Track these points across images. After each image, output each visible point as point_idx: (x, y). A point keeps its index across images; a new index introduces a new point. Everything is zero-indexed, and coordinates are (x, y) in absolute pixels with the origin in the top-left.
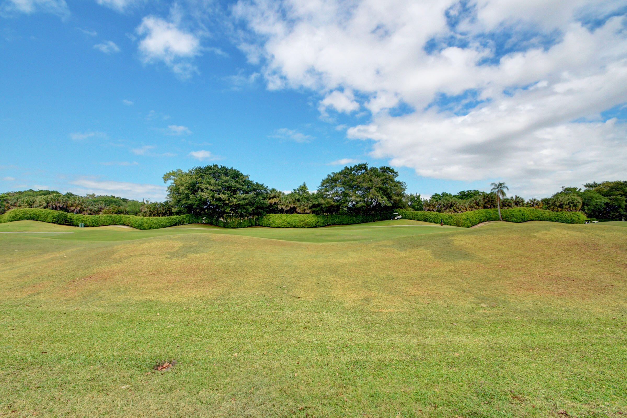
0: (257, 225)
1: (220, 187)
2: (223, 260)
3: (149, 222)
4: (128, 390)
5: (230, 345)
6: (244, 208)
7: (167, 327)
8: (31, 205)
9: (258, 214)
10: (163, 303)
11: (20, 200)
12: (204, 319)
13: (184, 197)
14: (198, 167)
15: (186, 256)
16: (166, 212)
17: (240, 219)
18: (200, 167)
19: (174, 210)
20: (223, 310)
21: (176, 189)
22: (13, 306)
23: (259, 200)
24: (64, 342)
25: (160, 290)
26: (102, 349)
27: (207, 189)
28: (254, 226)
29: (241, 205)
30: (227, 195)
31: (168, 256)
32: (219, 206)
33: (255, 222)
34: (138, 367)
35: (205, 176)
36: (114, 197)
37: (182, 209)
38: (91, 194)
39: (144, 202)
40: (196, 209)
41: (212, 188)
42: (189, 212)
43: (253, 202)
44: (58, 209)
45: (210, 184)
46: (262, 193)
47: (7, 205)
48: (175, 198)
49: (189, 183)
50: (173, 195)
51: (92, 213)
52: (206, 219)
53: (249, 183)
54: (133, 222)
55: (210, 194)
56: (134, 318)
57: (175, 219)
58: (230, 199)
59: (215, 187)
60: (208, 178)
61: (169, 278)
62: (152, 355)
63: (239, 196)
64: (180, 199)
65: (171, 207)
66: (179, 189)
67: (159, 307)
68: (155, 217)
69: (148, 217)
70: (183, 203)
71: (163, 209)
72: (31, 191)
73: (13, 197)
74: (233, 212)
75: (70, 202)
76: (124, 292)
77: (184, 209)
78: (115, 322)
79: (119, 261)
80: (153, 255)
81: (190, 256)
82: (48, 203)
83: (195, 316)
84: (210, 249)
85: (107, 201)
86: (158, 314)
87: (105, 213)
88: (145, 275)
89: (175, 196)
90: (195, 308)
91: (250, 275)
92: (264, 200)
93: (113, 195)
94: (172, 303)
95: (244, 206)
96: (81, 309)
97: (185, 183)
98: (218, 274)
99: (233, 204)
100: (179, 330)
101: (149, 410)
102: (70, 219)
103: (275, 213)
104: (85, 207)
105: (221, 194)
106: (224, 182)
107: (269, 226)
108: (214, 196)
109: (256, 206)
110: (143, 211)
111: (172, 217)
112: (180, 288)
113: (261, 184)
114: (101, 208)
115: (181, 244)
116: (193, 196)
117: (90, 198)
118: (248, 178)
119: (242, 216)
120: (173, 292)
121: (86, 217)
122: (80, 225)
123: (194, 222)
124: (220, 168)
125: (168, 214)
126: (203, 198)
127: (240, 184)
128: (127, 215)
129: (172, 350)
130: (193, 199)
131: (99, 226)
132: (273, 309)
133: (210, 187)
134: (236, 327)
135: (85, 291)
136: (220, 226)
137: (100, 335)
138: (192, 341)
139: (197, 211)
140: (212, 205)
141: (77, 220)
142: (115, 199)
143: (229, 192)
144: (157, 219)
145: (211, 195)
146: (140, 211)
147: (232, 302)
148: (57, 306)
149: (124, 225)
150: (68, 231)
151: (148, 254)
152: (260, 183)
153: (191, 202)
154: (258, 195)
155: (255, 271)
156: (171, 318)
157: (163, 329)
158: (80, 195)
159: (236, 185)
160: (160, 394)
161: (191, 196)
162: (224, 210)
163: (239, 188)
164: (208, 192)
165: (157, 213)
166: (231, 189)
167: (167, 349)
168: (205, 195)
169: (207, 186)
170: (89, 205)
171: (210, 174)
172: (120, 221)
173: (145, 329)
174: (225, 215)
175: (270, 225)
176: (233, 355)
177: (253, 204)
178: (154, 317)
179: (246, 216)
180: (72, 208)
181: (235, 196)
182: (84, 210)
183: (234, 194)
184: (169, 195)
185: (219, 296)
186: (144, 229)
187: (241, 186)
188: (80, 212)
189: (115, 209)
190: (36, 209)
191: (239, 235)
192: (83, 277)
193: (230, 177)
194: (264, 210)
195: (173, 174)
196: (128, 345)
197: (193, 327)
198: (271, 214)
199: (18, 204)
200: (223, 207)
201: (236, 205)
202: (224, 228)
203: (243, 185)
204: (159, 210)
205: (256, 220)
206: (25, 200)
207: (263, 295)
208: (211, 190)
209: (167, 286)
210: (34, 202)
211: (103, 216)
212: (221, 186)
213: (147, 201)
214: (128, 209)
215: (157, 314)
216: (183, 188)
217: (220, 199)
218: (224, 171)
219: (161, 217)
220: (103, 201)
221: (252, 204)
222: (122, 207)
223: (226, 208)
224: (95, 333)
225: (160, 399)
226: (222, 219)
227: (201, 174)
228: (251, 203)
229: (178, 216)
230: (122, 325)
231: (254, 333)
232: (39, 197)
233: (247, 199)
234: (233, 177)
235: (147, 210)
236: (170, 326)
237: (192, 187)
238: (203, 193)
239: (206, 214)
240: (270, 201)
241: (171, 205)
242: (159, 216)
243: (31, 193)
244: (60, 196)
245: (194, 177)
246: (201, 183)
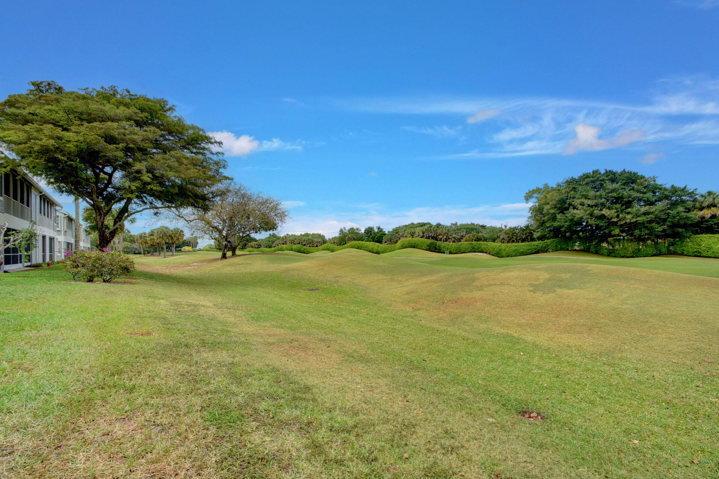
0: (671, 253)
1: (603, 200)
2: (609, 302)
3: (507, 249)
4: (494, 425)
5: (625, 424)
6: (646, 227)
7: (532, 372)
8: (412, 235)
9: (675, 235)
10: (526, 342)
11: (406, 232)
12: (582, 376)
13: (549, 218)
14: (569, 178)
15: (554, 291)
16: (527, 238)
17: (638, 243)
18: (572, 177)
19: (536, 235)
20: (612, 373)
21: (539, 209)
22: (404, 317)
23: (678, 213)
24: (438, 356)
25: (523, 326)
26: (468, 373)
27: (582, 204)
28: (665, 254)
29: (640, 223)
30: (615, 211)
31: (531, 288)
32: (601, 227)
33: (668, 248)
34: (503, 405)
35: (580, 188)
36: (474, 224)
37: (546, 233)
38: (454, 222)
39: (502, 228)
40: (565, 232)
41: (590, 202)
42: (556, 236)
43: (663, 216)
44: (430, 238)
45: (586, 197)
46: (683, 202)
47: (398, 236)
48: (537, 220)
49: (557, 199)
50: (535, 217)
51: (456, 241)
52: (580, 245)
53: (655, 189)
54: (491, 250)
55: (586, 211)
56: (496, 351)
57: (537, 246)
58: (621, 216)
59: (595, 201)
60: (585, 190)
61: (532, 314)
62: (517, 397)
63: (637, 210)
64: (544, 221)
65: (532, 231)
66: (543, 209)
67: (522, 346)
68: (513, 244)
69: (506, 244)
70: (548, 226)
71: (524, 235)
72: (413, 224)
73: (402, 230)
74: (624, 234)
75: (439, 231)
76: (486, 321)
77: (549, 233)
78: (477, 350)
79: (481, 288)
80: (513, 286)
81: (559, 291)
82: (423, 234)
83: (568, 368)
84: (589, 285)
85: (469, 228)
86: (522, 354)
87: (466, 241)
88: (506, 307)
89: (537, 217)
90: (567, 358)
91: (660, 331)
92: (688, 212)
93: (473, 223)
94: (537, 345)
95: (646, 225)
96: (449, 329)
97: (552, 200)
98: (601, 321)
99: (626, 223)
100: (548, 380)
101: (517, 458)
102: (438, 246)
103: (714, 234)
104: (450, 235)
105: (604, 210)
106: (609, 193)
107: (698, 255)
108: (592, 212)
109: (669, 224)
110: (501, 237)
111: (533, 243)
112: (547, 329)
113: (682, 186)
114: (463, 236)
115: (547, 276)
116: (561, 216)
117: (454, 227)
118: (655, 181)
119: (640, 239)
120: (538, 332)
121: (451, 245)
122: (446, 252)
123: (562, 249)
124: (604, 174)
125: (529, 240)
126: (576, 218)
127: (638, 191)
128: (485, 242)
129: (540, 400)
130: (561, 219)
131: (461, 253)
132: (713, 395)
133: (587, 202)
134: (636, 403)
135: (452, 314)
136: (602, 255)
137: (465, 359)
138: (566, 399)
139: (567, 234)
140: (590, 225)
141: (444, 247)
142: (475, 227)
143: (618, 206)
144: (516, 246)
145: (588, 212)
146: (498, 237)
147: (627, 364)
148: (432, 322)
149: (482, 252)
150: (437, 258)
151: (508, 284)
152: (680, 185)
153: (558, 223)
154: (674, 205)
155: (669, 325)
156: (537, 362)
157: (528, 373)
158: (446, 225)
159: (632, 194)
160: (528, 445)
161: (559, 216)
162: (610, 232)
163: (637, 197)
164: (583, 209)
165: (516, 239)
166: (621, 201)
167: (534, 397)
168: (578, 213)
169: (583, 200)
170: (453, 234)
171: (587, 184)
172: (479, 248)
173: (508, 365)
174: (610, 239)
175: (700, 253)
176: (631, 441)
177: (665, 220)
178: (517, 356)
179: (648, 239)
180: (440, 237)
181: (629, 210)
182: (449, 238)
183: (626, 208)
184: (531, 217)
185: (605, 350)
186: (502, 257)
187: (641, 195)
188: (446, 240)
189: (474, 237)
190: (416, 238)
191: (636, 267)
192: (450, 300)
193: (620, 183)
194: (686, 230)
195: (538, 191)
196: (492, 377)
197: (567, 382)
198: (704, 235)
199: (405, 235)
200: (607, 227)
201: (631, 223)
202: (609, 257)
203: (645, 193)
204: (518, 235)
205: (669, 245)
206: (409, 232)
207: (689, 368)
208: (589, 206)
209: (531, 324)
210: (414, 233)
211: (464, 244)
212: (605, 198)
213: (506, 227)
214: (486, 236)
215: (520, 352)
216: (548, 207)
217: (603, 217)
218: (609, 177)
219: (520, 244)
220: (464, 228)
221: (660, 221)
222: (480, 234)
223: (612, 228)
224: (461, 356)
225: (529, 451)
226: (605, 245)
227: (574, 186)
228: (660, 219)
229: (540, 242)
230: (485, 354)
231: (672, 422)
232: (418, 228)
233: (652, 213)
234: (626, 183)
235: (505, 236)
236: (535, 371)
237: (561, 204)
238: (575, 211)
239: (579, 238)
240: (701, 213)
241: (533, 228)
242: (518, 242)
243: (413, 226)
244: (431, 227)
245: (563, 191)
246: (574, 198)
